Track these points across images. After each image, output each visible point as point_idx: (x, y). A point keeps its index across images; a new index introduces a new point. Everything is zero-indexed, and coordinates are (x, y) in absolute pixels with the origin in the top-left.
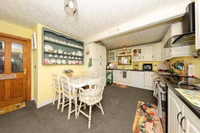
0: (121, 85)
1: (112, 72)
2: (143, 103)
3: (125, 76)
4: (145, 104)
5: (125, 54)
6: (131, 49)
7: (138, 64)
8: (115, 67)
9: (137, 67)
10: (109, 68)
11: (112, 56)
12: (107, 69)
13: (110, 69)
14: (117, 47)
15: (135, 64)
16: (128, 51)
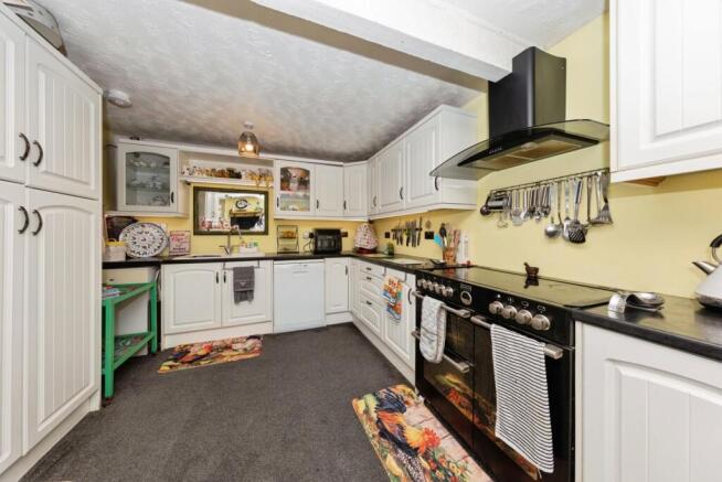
0: (228, 347)
1: (158, 281)
2: (371, 401)
3: (244, 291)
4: (381, 404)
5: (238, 176)
6: (269, 163)
7: (294, 230)
8: (174, 244)
9: (293, 242)
10: (121, 258)
11: (142, 176)
12: (107, 266)
13: (130, 263)
14: (194, 131)
15: (285, 230)
16: (255, 168)
